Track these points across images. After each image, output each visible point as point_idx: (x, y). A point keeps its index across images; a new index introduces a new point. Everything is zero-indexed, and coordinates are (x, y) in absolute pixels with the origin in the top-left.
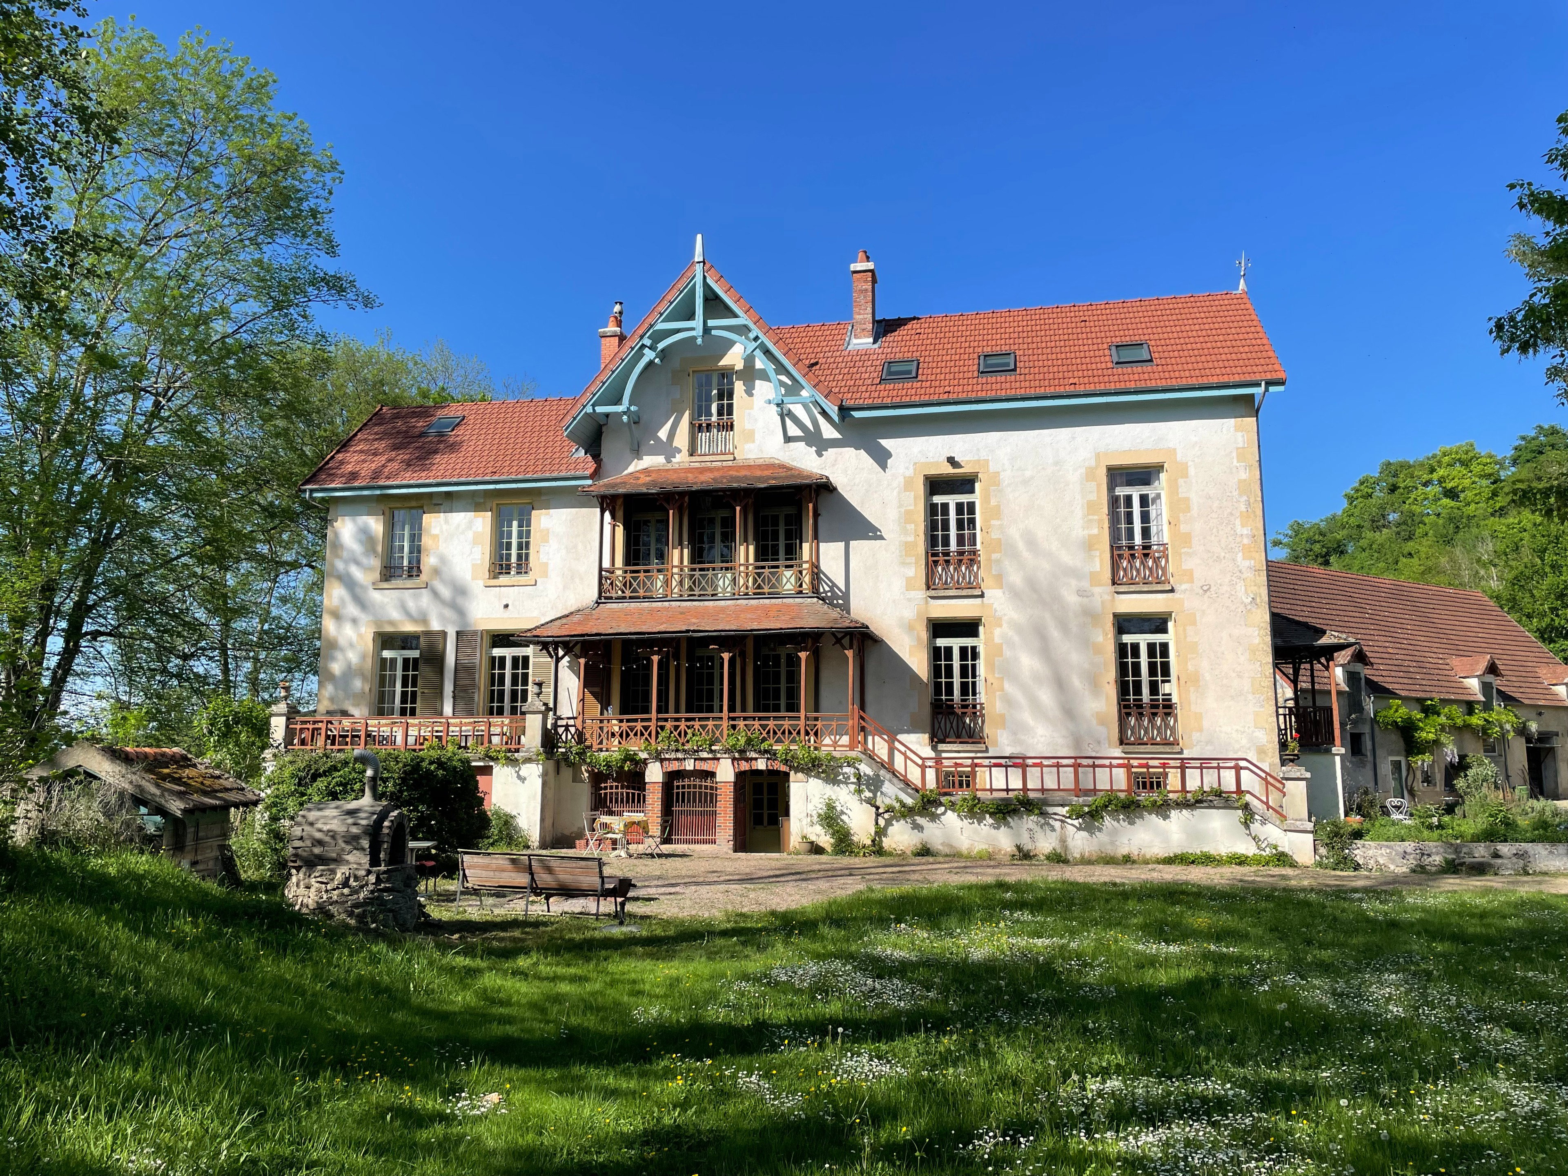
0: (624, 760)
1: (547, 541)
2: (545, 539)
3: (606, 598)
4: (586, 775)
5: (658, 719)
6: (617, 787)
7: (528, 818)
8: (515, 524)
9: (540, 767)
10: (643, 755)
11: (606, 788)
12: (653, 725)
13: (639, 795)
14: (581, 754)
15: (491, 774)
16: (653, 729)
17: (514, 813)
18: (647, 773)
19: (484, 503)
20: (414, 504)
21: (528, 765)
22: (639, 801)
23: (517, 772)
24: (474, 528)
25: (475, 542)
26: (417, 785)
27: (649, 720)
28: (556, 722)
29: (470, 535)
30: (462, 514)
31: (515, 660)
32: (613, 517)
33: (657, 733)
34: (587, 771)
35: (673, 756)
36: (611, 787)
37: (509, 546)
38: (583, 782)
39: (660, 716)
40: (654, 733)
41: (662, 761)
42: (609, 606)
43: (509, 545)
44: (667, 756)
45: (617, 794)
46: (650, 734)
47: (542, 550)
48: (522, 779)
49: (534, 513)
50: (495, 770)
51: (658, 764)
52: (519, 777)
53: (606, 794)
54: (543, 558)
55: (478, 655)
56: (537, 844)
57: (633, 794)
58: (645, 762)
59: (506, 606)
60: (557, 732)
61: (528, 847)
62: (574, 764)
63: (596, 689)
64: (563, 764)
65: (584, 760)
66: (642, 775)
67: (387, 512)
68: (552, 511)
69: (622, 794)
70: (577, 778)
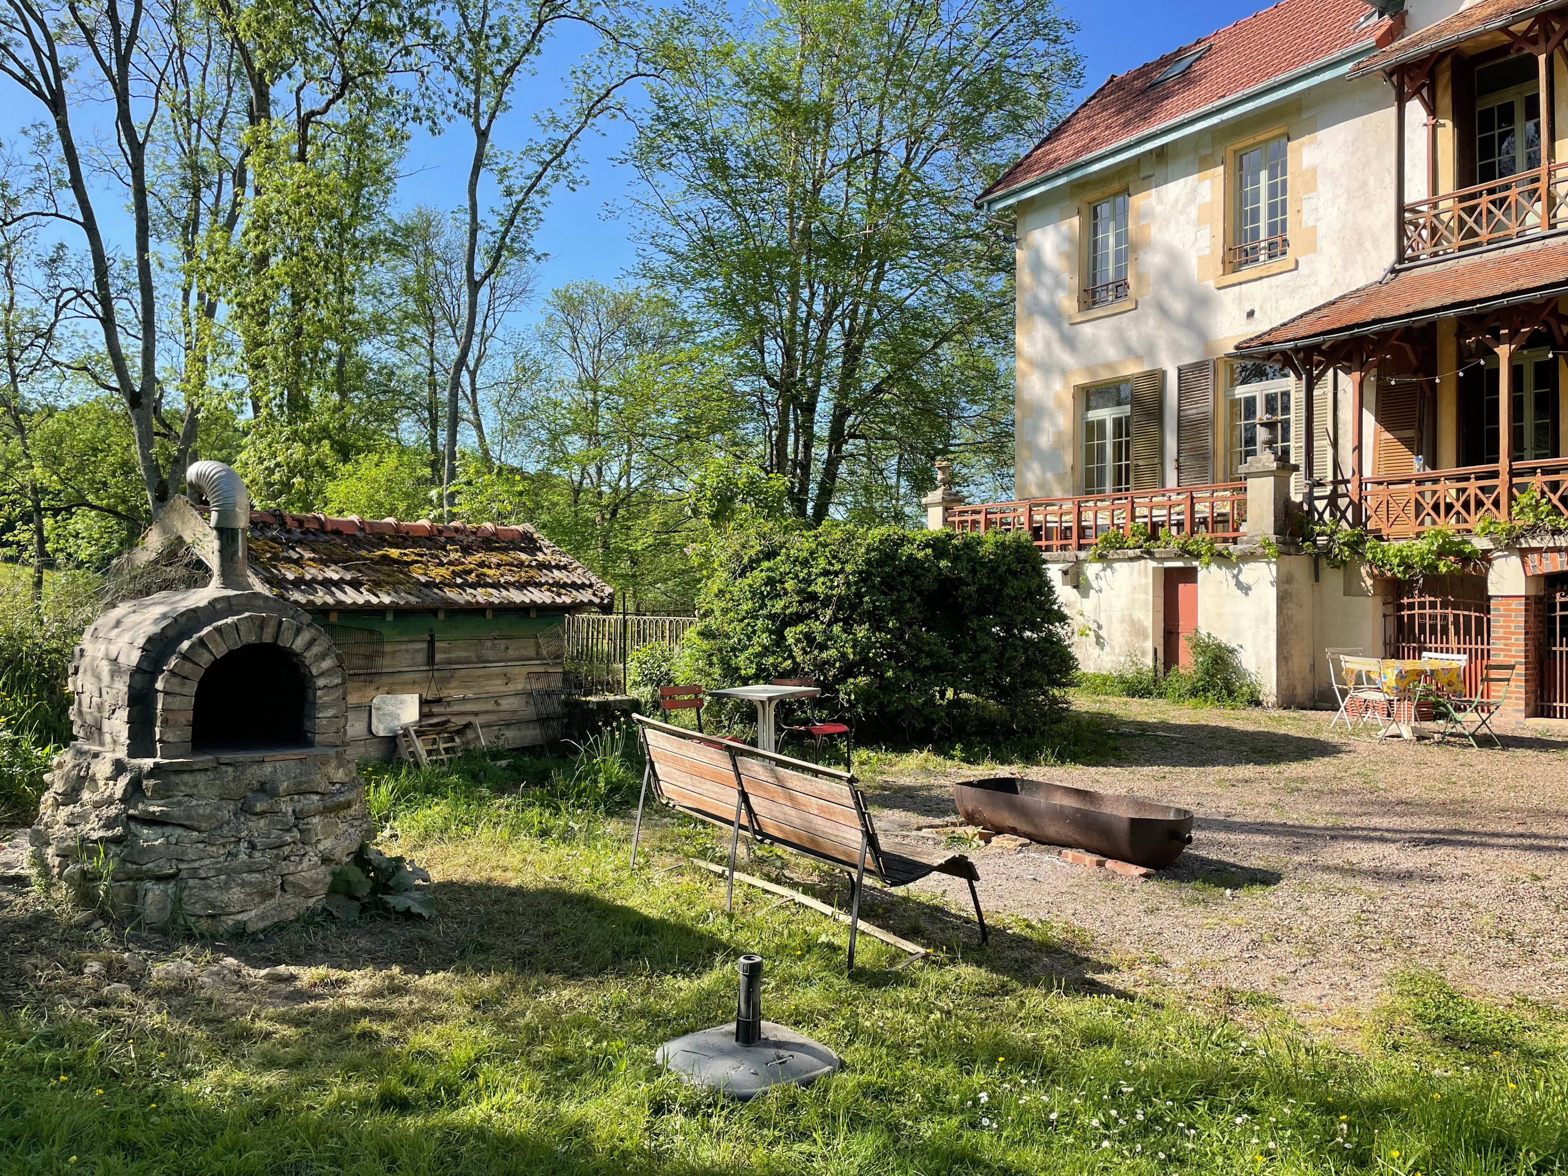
0: (1441, 553)
1: (1314, 189)
2: (1311, 186)
3: (1411, 259)
4: (1369, 582)
5: (1512, 473)
6: (1433, 605)
7: (1257, 654)
8: (1264, 175)
9: (1274, 567)
10: (1481, 543)
11: (1411, 606)
12: (1502, 483)
13: (1479, 620)
14: (1356, 544)
15: (1195, 581)
16: (1502, 490)
17: (1233, 645)
18: (1492, 577)
19: (1213, 154)
20: (1116, 186)
21: (1252, 565)
22: (1479, 632)
23: (1236, 577)
24: (1199, 200)
25: (1200, 221)
26: (889, 585)
27: (1495, 475)
28: (1311, 492)
29: (1193, 211)
30: (1182, 181)
31: (1270, 400)
32: (1432, 110)
33: (1512, 498)
34: (1371, 575)
35: (1548, 542)
36: (1422, 606)
37: (1255, 215)
38: (1364, 593)
39: (1517, 465)
40: (1504, 500)
41: (1524, 553)
42: (1416, 272)
43: (1256, 212)
44: (1534, 544)
45: (1433, 617)
46: (1496, 503)
47: (1305, 208)
48: (1245, 589)
49: (1292, 145)
50: (1201, 574)
51: (1515, 561)
52: (1239, 585)
53: (1411, 617)
54: (1308, 219)
55: (1211, 397)
56: (1273, 699)
57: (1467, 619)
58: (1485, 556)
59: (1251, 314)
60: (1312, 508)
61: (1258, 703)
62: (1343, 562)
63: (1409, 433)
64: (1323, 562)
65: (1362, 555)
66: (1482, 582)
67: (1086, 210)
68: (1321, 134)
69: (1445, 617)
70: (1351, 588)
